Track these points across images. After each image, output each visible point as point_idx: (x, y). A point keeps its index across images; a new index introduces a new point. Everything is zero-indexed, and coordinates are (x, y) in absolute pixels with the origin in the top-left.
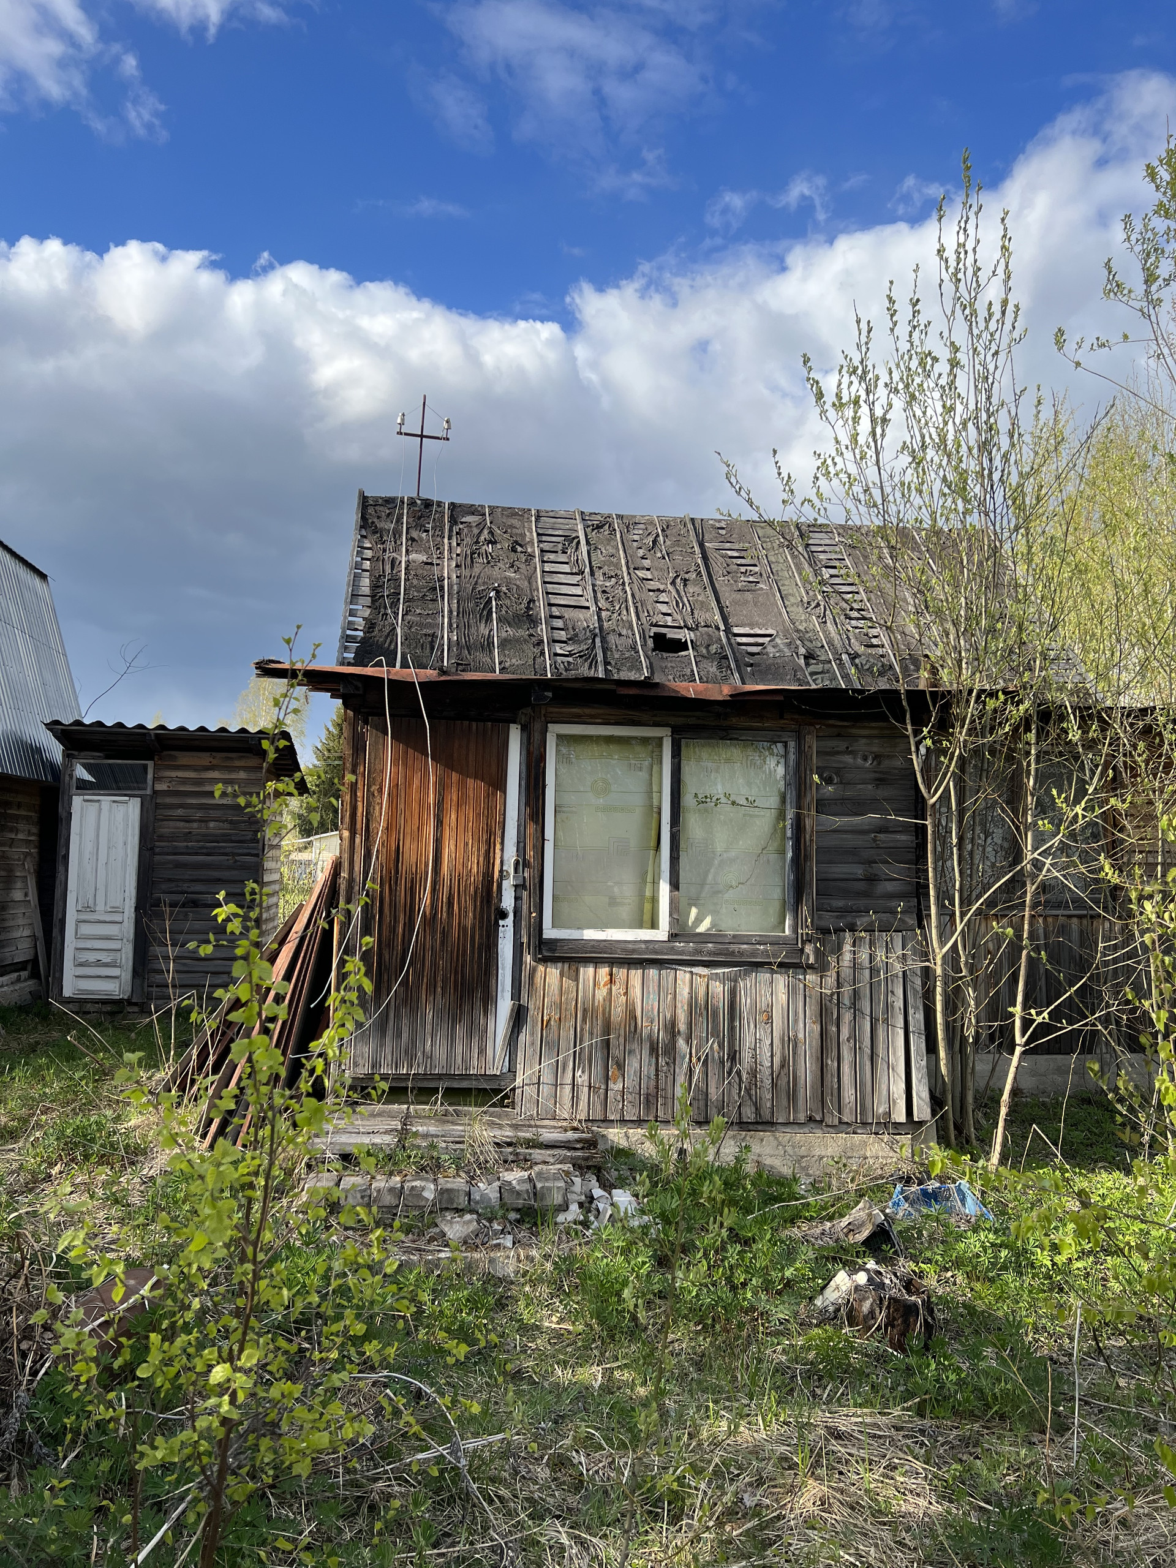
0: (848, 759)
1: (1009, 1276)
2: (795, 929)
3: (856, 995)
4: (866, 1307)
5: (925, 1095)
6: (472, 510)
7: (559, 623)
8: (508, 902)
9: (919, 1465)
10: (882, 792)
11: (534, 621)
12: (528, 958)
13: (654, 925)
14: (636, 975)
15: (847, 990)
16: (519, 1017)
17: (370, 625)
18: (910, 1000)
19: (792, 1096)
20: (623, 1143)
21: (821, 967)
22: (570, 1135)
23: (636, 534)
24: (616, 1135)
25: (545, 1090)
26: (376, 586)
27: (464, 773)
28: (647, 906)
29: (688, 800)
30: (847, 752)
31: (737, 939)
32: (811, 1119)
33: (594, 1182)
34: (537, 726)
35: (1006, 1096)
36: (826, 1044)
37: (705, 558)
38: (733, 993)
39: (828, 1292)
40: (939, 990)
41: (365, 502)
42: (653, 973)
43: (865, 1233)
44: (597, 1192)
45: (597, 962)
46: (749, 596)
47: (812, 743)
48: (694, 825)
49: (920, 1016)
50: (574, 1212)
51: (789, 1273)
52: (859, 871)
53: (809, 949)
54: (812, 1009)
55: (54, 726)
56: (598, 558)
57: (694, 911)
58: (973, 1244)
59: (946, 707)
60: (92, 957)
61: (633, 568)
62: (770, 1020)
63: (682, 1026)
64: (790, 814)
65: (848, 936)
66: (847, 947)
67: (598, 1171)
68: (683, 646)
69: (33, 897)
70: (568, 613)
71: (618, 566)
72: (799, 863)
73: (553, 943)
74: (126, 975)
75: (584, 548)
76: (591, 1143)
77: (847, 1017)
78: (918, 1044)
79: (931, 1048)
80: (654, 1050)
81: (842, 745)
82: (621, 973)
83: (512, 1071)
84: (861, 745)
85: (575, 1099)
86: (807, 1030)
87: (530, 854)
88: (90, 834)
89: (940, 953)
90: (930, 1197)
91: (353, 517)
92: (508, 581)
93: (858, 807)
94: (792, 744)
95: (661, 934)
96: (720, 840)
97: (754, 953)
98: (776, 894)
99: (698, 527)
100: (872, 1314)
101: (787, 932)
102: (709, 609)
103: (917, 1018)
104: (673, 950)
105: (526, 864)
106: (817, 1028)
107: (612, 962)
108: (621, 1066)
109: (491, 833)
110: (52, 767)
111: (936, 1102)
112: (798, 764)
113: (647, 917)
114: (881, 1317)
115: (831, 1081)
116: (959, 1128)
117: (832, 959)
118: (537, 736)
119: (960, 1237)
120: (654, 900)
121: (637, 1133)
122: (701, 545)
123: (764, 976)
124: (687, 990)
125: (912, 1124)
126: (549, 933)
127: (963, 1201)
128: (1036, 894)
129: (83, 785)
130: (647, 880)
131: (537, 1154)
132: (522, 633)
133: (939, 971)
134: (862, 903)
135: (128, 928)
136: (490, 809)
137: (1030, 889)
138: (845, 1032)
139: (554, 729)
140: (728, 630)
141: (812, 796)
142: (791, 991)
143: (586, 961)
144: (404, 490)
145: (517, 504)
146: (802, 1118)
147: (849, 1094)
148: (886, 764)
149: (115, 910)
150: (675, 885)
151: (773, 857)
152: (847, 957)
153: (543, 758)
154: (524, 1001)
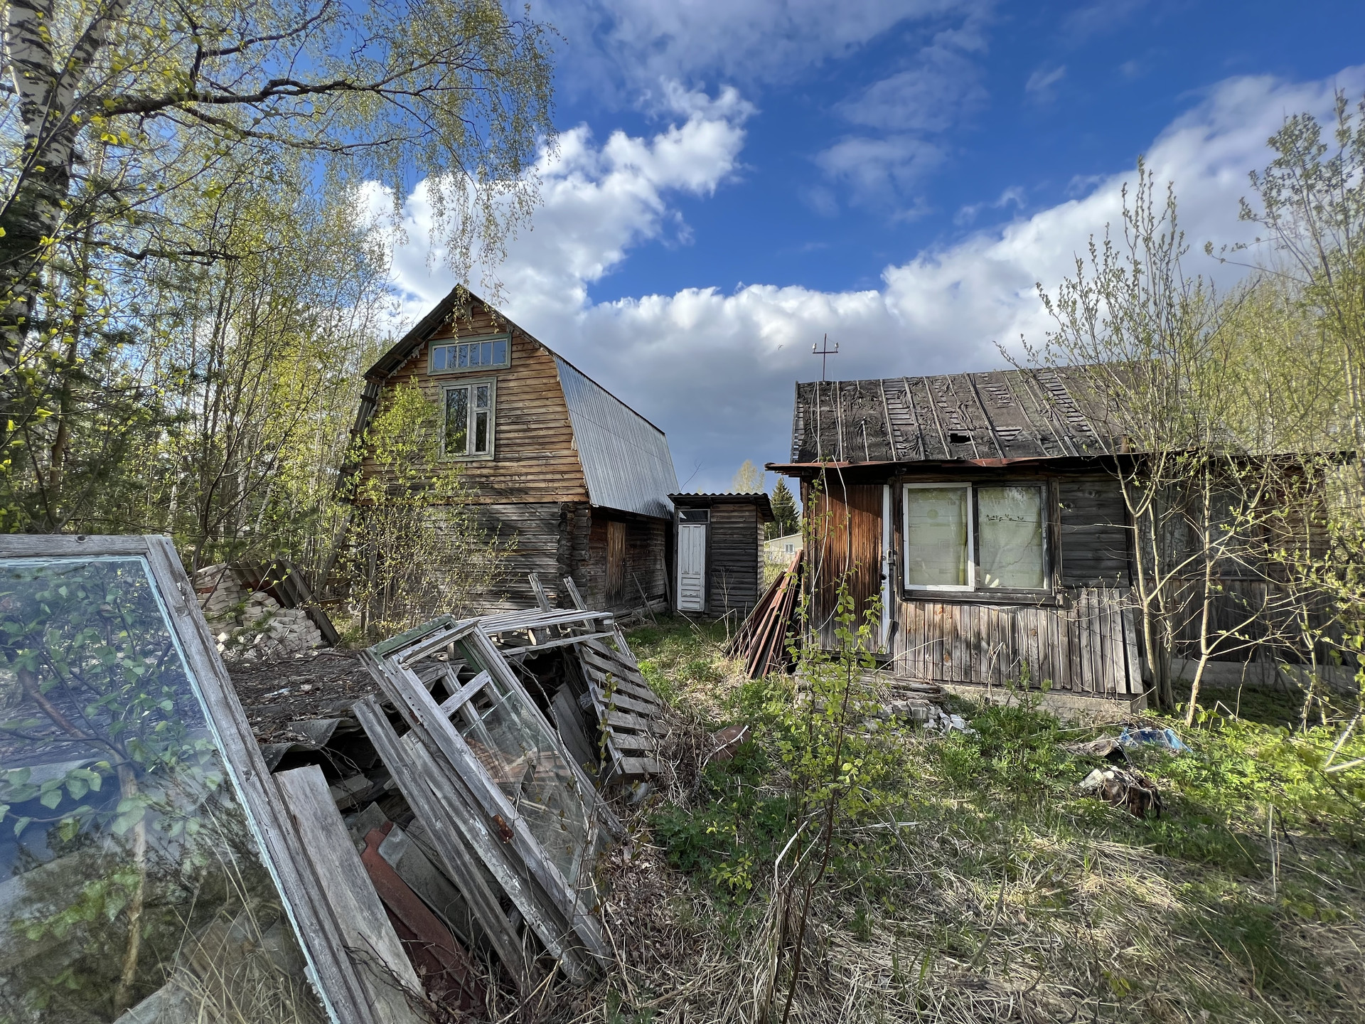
0: (1080, 494)
1: (1209, 785)
2: (1050, 587)
3: (1090, 623)
4: (1115, 790)
5: (1139, 679)
6: (850, 384)
7: (898, 433)
8: (886, 571)
9: (1162, 880)
10: (1102, 512)
11: (885, 434)
12: (898, 599)
13: (965, 583)
14: (956, 609)
15: (1084, 620)
16: (894, 627)
17: (805, 442)
18: (1126, 627)
19: (1052, 675)
20: (953, 693)
21: (1067, 606)
22: (925, 686)
23: (937, 385)
24: (949, 688)
25: (910, 663)
26: (806, 425)
27: (861, 509)
28: (961, 574)
29: (982, 519)
30: (1078, 490)
31: (1015, 591)
32: (1064, 688)
33: (940, 710)
34: (898, 485)
35: (1196, 683)
36: (1072, 649)
37: (977, 393)
38: (1014, 619)
39: (1087, 780)
40: (1146, 621)
41: (798, 386)
42: (966, 607)
43: (1107, 752)
44: (943, 715)
45: (935, 602)
46: (1005, 410)
47: (1056, 486)
48: (986, 533)
49: (1133, 635)
50: (932, 724)
51: (1061, 767)
52: (1090, 555)
53: (1059, 597)
54: (1062, 629)
55: (671, 496)
56: (917, 399)
57: (988, 577)
58: (1183, 765)
59: (1145, 463)
60: (688, 593)
61: (936, 402)
62: (1036, 634)
63: (984, 635)
64: (1044, 525)
65: (1084, 591)
66: (1084, 596)
67: (941, 705)
68: (968, 439)
69: (664, 567)
70: (902, 428)
71: (928, 402)
72: (1051, 551)
73: (910, 592)
74: (702, 602)
75: (909, 395)
76: (938, 690)
77: (1085, 635)
78: (1132, 651)
79: (1142, 653)
80: (968, 645)
81: (1075, 487)
82: (948, 608)
83: (892, 653)
84: (1088, 486)
85: (926, 668)
86: (1061, 640)
87: (897, 548)
88: (686, 542)
89: (1146, 601)
90: (1146, 736)
91: (794, 395)
92: (871, 416)
93: (1089, 520)
94: (1044, 488)
95: (971, 587)
96: (1003, 540)
97: (1025, 599)
98: (1037, 568)
99: (973, 378)
100: (1118, 795)
101: (1045, 587)
102: (981, 419)
103: (1131, 636)
104: (977, 597)
105: (895, 553)
106: (1066, 639)
107: (943, 602)
108: (950, 654)
109: (876, 538)
110: (670, 513)
111: (1147, 684)
112: (1048, 498)
113: (961, 579)
114: (1125, 797)
115: (1076, 668)
116: (1162, 701)
117: (1074, 603)
118: (898, 491)
119: (1172, 760)
120: (965, 571)
121: (960, 688)
122: (974, 387)
123: (1032, 611)
124: (986, 618)
125: (1130, 695)
126: (908, 587)
127: (1170, 741)
128: (1213, 568)
129: (682, 520)
130: (960, 560)
131: (909, 693)
132: (879, 439)
133: (1146, 610)
134: (1092, 572)
135: (702, 581)
136: (875, 526)
137: (1209, 565)
138: (1084, 642)
139: (907, 486)
140: (993, 429)
141: (1057, 515)
142: (1049, 619)
143: (929, 601)
144: (817, 380)
145: (873, 378)
146: (1058, 687)
147: (1087, 676)
148: (1104, 495)
149: (697, 573)
150: (977, 563)
151: (1035, 548)
152: (1084, 602)
153: (901, 501)
154: (896, 619)
